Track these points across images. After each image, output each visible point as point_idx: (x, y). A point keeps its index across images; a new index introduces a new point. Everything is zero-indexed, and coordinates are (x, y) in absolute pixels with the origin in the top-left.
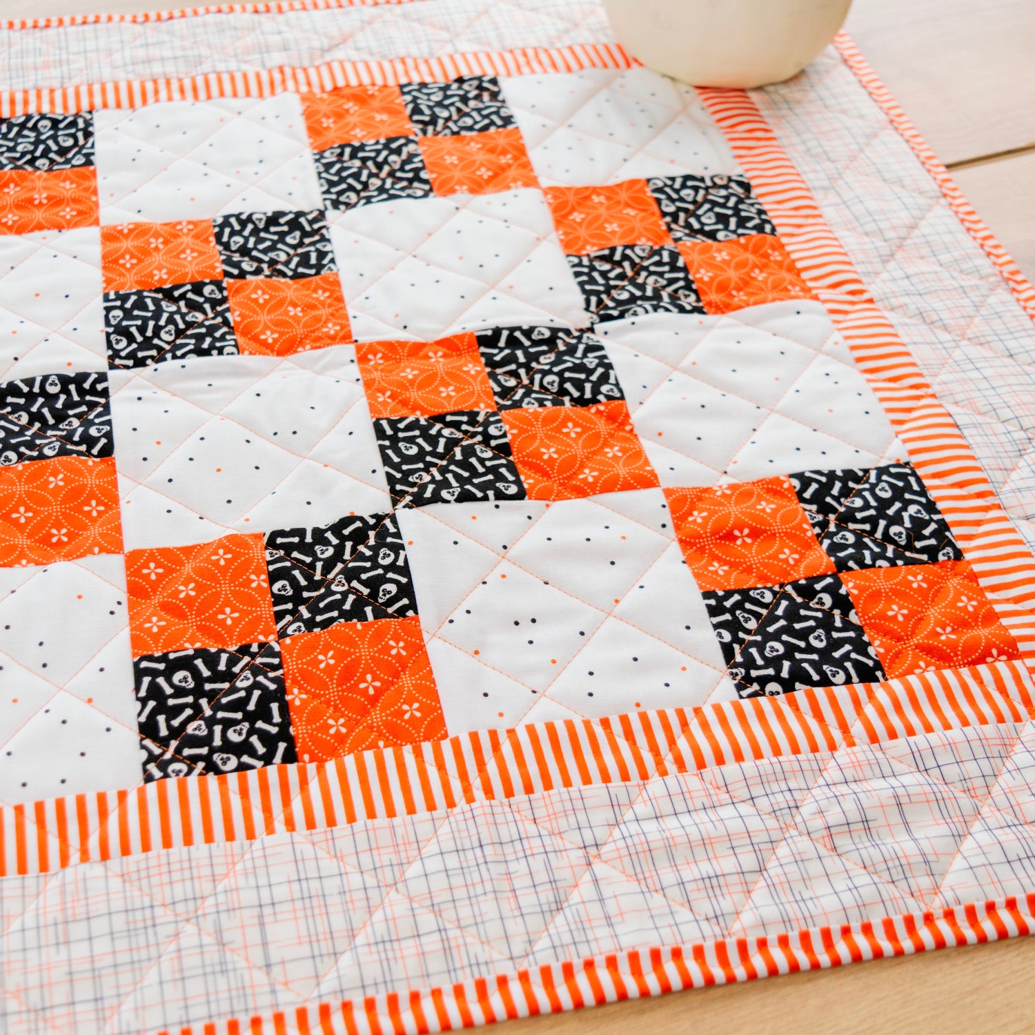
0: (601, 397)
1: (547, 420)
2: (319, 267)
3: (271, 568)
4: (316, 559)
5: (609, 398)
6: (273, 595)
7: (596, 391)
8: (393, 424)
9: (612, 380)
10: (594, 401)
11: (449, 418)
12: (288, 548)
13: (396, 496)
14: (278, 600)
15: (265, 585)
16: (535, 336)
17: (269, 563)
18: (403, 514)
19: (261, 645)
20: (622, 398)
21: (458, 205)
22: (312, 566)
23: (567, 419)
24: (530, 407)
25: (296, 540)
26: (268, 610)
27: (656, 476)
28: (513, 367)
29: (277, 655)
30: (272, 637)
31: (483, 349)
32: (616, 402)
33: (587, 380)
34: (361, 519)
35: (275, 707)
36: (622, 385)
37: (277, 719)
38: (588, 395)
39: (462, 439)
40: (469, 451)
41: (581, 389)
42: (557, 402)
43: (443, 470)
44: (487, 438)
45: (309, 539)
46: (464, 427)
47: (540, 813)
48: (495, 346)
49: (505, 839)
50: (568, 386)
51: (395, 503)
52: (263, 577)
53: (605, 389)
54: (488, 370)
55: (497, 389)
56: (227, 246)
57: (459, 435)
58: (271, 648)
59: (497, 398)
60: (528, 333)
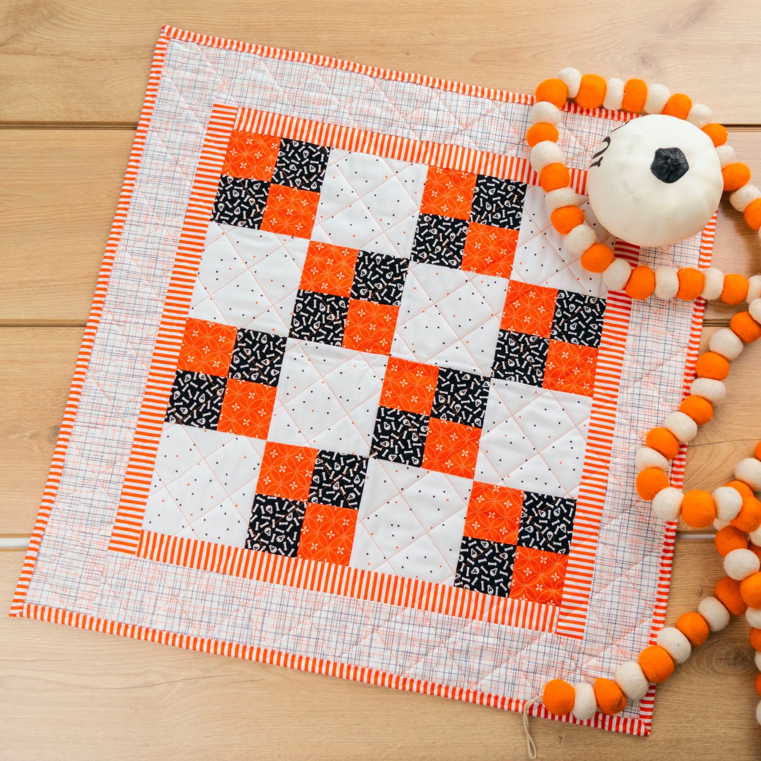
0: (473, 424)
1: (447, 429)
2: (393, 300)
3: (316, 468)
4: (333, 469)
5: (476, 426)
6: (312, 481)
7: (472, 421)
8: (386, 410)
9: (482, 417)
10: (470, 424)
11: (409, 415)
12: (325, 460)
13: (373, 450)
14: (314, 484)
15: (310, 476)
16: (463, 378)
17: (316, 466)
18: (372, 461)
19: (301, 503)
20: (481, 427)
21: (468, 279)
22: (330, 472)
23: (455, 431)
24: (443, 420)
25: (329, 457)
26: (308, 487)
27: (474, 474)
28: (447, 393)
29: (304, 510)
30: (306, 500)
31: (440, 377)
32: (478, 429)
33: (472, 413)
34: (355, 457)
35: (296, 533)
36: (485, 421)
37: (295, 539)
38: (468, 421)
39: (410, 427)
40: (409, 436)
41: (467, 417)
42: (455, 420)
43: (396, 443)
44: (419, 431)
45: (334, 459)
46: (413, 422)
47: (366, 608)
48: (445, 378)
49: (350, 613)
50: (463, 413)
51: (371, 453)
52: (311, 472)
53: (477, 420)
54: (437, 389)
55: (435, 403)
56: (359, 272)
57: (409, 425)
58: (303, 505)
59: (433, 408)
60: (460, 376)
